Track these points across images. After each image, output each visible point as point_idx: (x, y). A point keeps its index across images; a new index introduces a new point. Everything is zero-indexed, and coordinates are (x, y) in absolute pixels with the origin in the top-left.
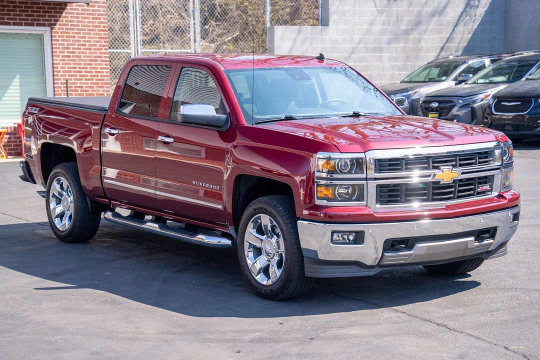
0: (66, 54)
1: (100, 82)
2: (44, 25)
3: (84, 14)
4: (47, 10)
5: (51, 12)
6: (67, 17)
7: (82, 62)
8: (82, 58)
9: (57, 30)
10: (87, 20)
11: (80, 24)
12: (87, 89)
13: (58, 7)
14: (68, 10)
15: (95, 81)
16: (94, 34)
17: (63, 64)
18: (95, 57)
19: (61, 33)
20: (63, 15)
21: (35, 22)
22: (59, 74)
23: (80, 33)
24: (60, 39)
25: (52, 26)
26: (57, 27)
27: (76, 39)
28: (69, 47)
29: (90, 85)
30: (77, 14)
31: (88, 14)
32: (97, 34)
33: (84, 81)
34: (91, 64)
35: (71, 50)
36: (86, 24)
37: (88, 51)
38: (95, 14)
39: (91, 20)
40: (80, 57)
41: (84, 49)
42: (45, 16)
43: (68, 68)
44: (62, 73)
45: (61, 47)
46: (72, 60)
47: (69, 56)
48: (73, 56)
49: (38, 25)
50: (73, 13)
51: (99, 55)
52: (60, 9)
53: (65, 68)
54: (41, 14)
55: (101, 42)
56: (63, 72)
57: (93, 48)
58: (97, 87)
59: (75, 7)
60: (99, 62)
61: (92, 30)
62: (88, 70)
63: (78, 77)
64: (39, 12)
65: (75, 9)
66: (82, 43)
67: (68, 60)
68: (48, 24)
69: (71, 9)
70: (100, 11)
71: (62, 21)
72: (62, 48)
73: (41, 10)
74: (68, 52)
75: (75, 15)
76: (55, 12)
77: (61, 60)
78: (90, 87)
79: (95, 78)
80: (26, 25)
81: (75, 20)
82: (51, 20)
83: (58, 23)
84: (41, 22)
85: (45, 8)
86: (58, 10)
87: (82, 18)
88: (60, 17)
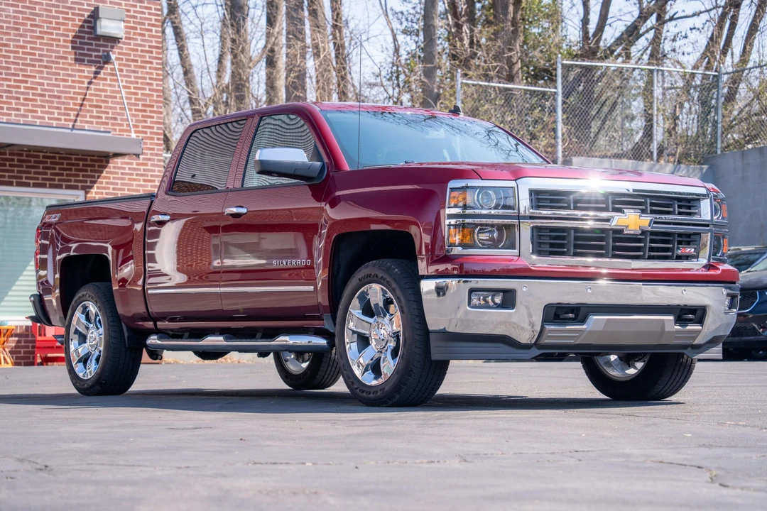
2: (75, 188)
3: (132, 174)
4: (81, 167)
5: (87, 171)
6: (109, 178)
9: (94, 195)
10: (135, 183)
11: (126, 188)
13: (97, 164)
14: (110, 168)
20: (102, 175)
21: (64, 183)
25: (87, 189)
26: (94, 190)
30: (122, 174)
31: (137, 175)
36: (134, 188)
38: (147, 176)
39: (142, 183)
42: (78, 176)
49: (69, 187)
50: (117, 173)
52: (99, 166)
54: (73, 172)
59: (119, 165)
64: (71, 170)
65: (119, 168)
68: (82, 186)
69: (114, 167)
70: (154, 171)
71: (102, 183)
73: (73, 168)
75: (120, 176)
76: (91, 171)
80: (52, 186)
81: (119, 182)
82: (86, 182)
83: (96, 185)
84: (72, 183)
85: (78, 165)
86: (96, 168)
87: (130, 179)
88: (99, 177)
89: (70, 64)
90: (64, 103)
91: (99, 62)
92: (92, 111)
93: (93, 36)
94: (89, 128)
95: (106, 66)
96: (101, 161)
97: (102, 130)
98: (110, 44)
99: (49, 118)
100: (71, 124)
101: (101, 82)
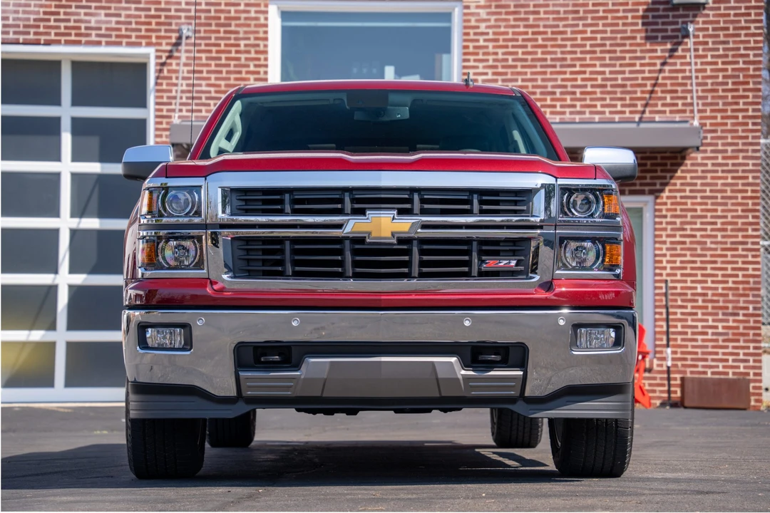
0: (678, 239)
1: (741, 286)
2: (642, 193)
3: (716, 171)
4: (649, 167)
5: (656, 171)
6: (685, 178)
7: (709, 253)
8: (709, 245)
9: (664, 200)
10: (720, 182)
11: (708, 188)
12: (715, 298)
13: (669, 162)
14: (686, 165)
15: (730, 285)
16: (733, 204)
17: (672, 255)
18: (732, 243)
19: (672, 204)
20: (677, 175)
21: (627, 188)
22: (664, 272)
23: (706, 204)
24: (669, 214)
25: (656, 193)
26: (666, 194)
27: (699, 213)
28: (686, 227)
29: (720, 291)
30: (703, 171)
31: (723, 171)
32: (739, 204)
33: (709, 285)
34: (726, 256)
35: (689, 232)
36: (719, 188)
37: (719, 234)
39: (730, 181)
40: (705, 243)
41: (712, 230)
42: (645, 178)
43: (682, 262)
44: (668, 271)
45: (669, 227)
46: (689, 249)
47: (684, 243)
48: (691, 243)
49: (632, 193)
50: (696, 171)
51: (740, 239)
52: (672, 165)
53: (675, 262)
55: (747, 217)
56: (672, 268)
57: (729, 227)
58: (733, 295)
59: (699, 161)
60: (740, 252)
61: (730, 198)
62: (719, 265)
63: (699, 278)
65: (699, 165)
66: (709, 220)
67: (682, 249)
68: (650, 190)
69: (692, 165)
70: (748, 165)
71: (675, 184)
74: (681, 236)
75: (700, 174)
76: (662, 171)
77: (668, 249)
78: (721, 295)
79: (731, 280)
81: (699, 182)
82: (655, 184)
83: (667, 188)
84: (638, 188)
86: (669, 167)
87: (712, 178)
88: (671, 178)
89: (639, 45)
90: (629, 92)
91: (677, 37)
92: (665, 98)
93: (669, 6)
94: (661, 120)
95: (686, 40)
96: (676, 158)
97: (677, 119)
98: (691, 13)
99: (611, 113)
100: (637, 117)
101: (679, 61)
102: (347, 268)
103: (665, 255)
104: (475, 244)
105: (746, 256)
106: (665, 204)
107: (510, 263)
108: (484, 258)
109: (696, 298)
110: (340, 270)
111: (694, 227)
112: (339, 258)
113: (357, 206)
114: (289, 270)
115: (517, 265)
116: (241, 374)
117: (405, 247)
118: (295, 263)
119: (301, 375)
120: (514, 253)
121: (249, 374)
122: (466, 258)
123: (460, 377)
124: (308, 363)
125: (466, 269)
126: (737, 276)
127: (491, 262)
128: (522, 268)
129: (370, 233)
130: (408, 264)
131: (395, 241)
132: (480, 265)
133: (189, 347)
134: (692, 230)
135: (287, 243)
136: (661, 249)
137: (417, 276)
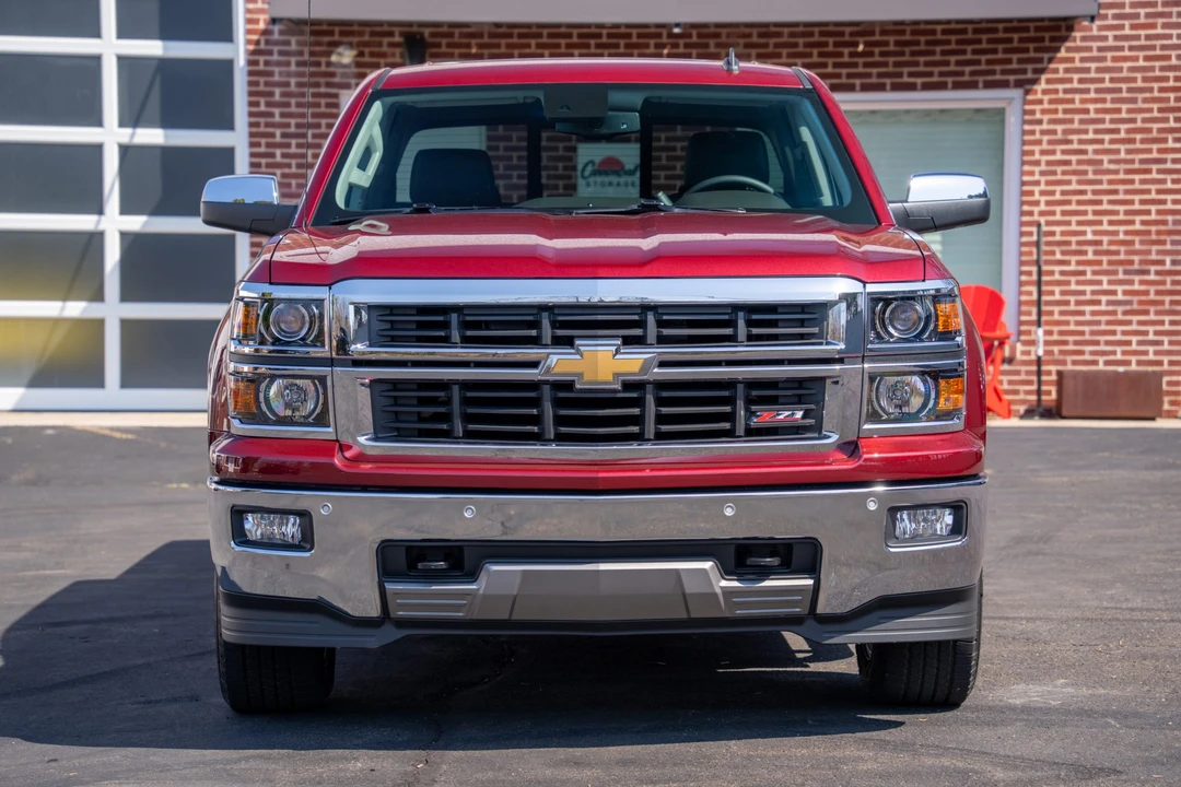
0: (1059, 156)
1: (1153, 228)
2: (1004, 85)
3: (1121, 49)
4: (1015, 44)
5: (1026, 50)
6: (1072, 60)
7: (1105, 178)
8: (1106, 165)
9: (1039, 96)
10: (1126, 65)
11: (1107, 76)
12: (1113, 248)
13: (1047, 35)
14: (1074, 40)
15: (1138, 227)
16: (1145, 100)
17: (1048, 183)
18: (1142, 161)
19: (1051, 102)
20: (1059, 55)
21: (981, 79)
22: (1036, 209)
23: (1104, 101)
24: (1046, 118)
25: (1026, 85)
26: (1042, 86)
27: (1092, 115)
28: (1071, 137)
29: (1122, 237)
30: (1100, 49)
31: (1131, 48)
32: (1154, 100)
33: (1105, 227)
34: (1132, 182)
35: (1075, 146)
36: (1124, 74)
37: (1122, 147)
39: (1141, 63)
40: (1101, 162)
41: (1112, 141)
42: (1009, 61)
43: (1063, 193)
44: (1043, 207)
45: (1046, 138)
46: (1075, 173)
47: (1067, 163)
48: (1079, 162)
49: (989, 85)
50: (1089, 49)
51: (1155, 155)
52: (1053, 39)
53: (1052, 193)
54: (1000, 56)
55: (1166, 120)
57: (1138, 137)
58: (1142, 242)
59: (1095, 33)
60: (1154, 175)
61: (1141, 90)
62: (1121, 197)
63: (1090, 217)
64: (995, 51)
65: (1094, 38)
66: (1107, 126)
67: (1064, 173)
68: (1016, 80)
69: (1084, 39)
70: (1170, 36)
71: (1056, 71)
72: (1050, 142)
73: (1001, 47)
74: (1064, 152)
75: (1095, 54)
76: (1037, 50)
77: (1042, 173)
78: (1123, 243)
79: (1138, 218)
80: (958, 86)
81: (1094, 65)
82: (1024, 71)
83: (1044, 77)
84: (998, 77)
86: (1047, 44)
87: (1115, 59)
88: (1051, 60)
96: (1058, 29)
102: (546, 426)
103: (1037, 183)
104: (740, 388)
105: (1164, 181)
106: (1040, 102)
107: (793, 414)
108: (753, 408)
109: (1084, 248)
110: (536, 429)
111: (1084, 137)
112: (535, 411)
113: (560, 332)
114: (459, 429)
115: (804, 417)
116: (389, 586)
117: (635, 395)
118: (468, 419)
119: (478, 589)
120: (799, 400)
121: (400, 587)
122: (728, 409)
123: (718, 591)
124: (488, 571)
125: (727, 425)
126: (1148, 212)
127: (765, 414)
128: (812, 421)
129: (580, 375)
130: (638, 420)
131: (619, 387)
132: (748, 419)
133: (308, 546)
134: (1081, 142)
135: (456, 389)
136: (1032, 173)
137: (652, 437)
